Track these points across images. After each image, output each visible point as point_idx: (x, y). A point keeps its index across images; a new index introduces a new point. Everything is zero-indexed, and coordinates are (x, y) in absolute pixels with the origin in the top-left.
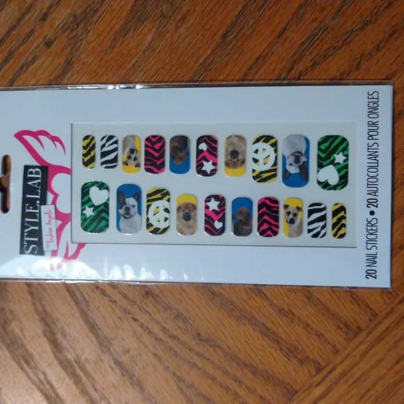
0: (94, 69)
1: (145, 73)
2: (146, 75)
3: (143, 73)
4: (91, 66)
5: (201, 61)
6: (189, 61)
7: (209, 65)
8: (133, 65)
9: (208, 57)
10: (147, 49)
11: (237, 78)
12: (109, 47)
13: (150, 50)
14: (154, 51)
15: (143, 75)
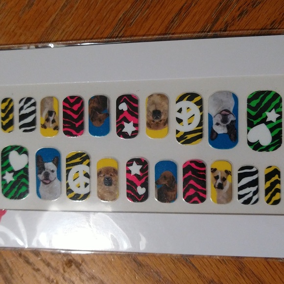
0: (12, 30)
1: (64, 31)
2: (64, 33)
3: (60, 31)
4: (9, 27)
5: (120, 15)
6: (108, 16)
7: (129, 20)
8: (52, 23)
9: (128, 11)
10: (65, 6)
11: (159, 32)
12: (27, 6)
13: (68, 6)
14: (72, 7)
15: (61, 34)
